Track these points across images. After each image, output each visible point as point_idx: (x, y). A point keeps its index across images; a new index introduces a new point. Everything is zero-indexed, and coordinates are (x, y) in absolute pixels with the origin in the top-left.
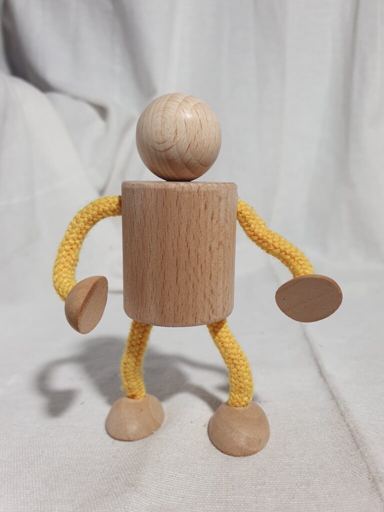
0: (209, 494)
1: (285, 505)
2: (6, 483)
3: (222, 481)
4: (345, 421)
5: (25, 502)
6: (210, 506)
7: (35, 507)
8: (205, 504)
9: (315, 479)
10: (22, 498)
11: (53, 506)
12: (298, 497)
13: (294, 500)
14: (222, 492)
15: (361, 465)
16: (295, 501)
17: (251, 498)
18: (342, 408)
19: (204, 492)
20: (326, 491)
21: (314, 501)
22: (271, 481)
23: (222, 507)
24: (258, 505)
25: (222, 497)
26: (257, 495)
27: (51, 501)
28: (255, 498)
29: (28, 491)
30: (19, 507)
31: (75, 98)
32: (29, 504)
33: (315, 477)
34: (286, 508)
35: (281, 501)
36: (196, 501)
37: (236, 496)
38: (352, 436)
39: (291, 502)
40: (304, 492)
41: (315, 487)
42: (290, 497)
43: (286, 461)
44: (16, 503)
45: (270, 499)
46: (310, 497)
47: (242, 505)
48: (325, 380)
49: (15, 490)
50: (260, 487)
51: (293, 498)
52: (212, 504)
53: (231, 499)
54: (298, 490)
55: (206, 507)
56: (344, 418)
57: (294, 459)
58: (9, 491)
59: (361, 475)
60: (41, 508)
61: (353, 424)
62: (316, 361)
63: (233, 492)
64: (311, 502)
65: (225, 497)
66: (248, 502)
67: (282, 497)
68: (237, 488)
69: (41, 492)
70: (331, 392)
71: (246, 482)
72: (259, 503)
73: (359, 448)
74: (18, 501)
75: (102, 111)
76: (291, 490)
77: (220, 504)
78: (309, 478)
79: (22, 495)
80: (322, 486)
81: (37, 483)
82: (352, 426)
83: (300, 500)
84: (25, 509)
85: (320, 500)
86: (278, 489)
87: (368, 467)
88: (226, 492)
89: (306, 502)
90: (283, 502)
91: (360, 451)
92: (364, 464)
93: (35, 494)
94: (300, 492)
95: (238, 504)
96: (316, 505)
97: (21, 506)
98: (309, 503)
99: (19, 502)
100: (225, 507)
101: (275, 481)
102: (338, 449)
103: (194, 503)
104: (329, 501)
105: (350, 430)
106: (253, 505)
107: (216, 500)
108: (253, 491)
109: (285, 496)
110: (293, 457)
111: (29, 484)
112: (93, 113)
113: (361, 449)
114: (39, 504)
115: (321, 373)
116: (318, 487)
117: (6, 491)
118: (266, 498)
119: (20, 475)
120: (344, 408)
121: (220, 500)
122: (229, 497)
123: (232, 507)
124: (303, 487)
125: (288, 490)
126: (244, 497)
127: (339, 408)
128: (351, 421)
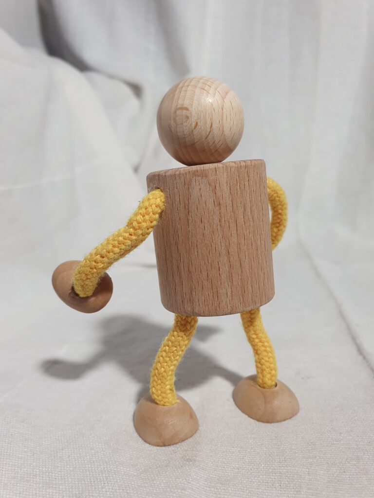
0: (263, 465)
1: (337, 478)
2: (72, 444)
3: (274, 453)
5: (92, 462)
6: (264, 476)
8: (259, 474)
9: (364, 455)
10: (88, 457)
12: (349, 472)
13: (345, 474)
14: (275, 463)
17: (304, 470)
19: (258, 463)
21: (365, 476)
23: (276, 477)
24: (310, 477)
25: (275, 468)
26: (309, 468)
28: (307, 470)
29: (93, 451)
30: (87, 466)
31: (111, 77)
33: (364, 454)
34: (339, 481)
35: (333, 474)
36: (251, 471)
37: (289, 468)
39: (342, 476)
40: (355, 467)
41: (365, 463)
42: (341, 471)
43: (334, 437)
44: (83, 462)
45: (322, 472)
46: (361, 471)
47: (295, 476)
48: (364, 358)
49: (81, 451)
50: (311, 460)
51: (344, 472)
52: (267, 474)
53: (284, 470)
54: (349, 465)
57: (342, 435)
60: (107, 468)
62: (354, 339)
63: (286, 464)
64: (362, 477)
65: (279, 468)
66: (301, 474)
67: (334, 471)
68: (289, 460)
71: (297, 455)
72: (312, 475)
75: (137, 89)
76: (341, 464)
77: (274, 475)
78: (358, 454)
79: (88, 455)
81: (100, 445)
83: (351, 474)
84: (92, 468)
85: (371, 475)
86: (329, 462)
88: (279, 463)
89: (357, 476)
90: (335, 476)
93: (99, 454)
94: (351, 467)
95: (292, 475)
96: (367, 480)
97: (89, 465)
98: (360, 477)
99: (86, 462)
100: (279, 477)
101: (325, 455)
103: (249, 473)
106: (307, 477)
107: (270, 471)
108: (305, 463)
109: (336, 470)
110: (341, 433)
111: (93, 445)
115: (360, 351)
116: (368, 463)
117: (73, 451)
118: (319, 471)
121: (274, 470)
122: (282, 468)
123: (287, 478)
124: (354, 463)
125: (338, 464)
126: (297, 469)
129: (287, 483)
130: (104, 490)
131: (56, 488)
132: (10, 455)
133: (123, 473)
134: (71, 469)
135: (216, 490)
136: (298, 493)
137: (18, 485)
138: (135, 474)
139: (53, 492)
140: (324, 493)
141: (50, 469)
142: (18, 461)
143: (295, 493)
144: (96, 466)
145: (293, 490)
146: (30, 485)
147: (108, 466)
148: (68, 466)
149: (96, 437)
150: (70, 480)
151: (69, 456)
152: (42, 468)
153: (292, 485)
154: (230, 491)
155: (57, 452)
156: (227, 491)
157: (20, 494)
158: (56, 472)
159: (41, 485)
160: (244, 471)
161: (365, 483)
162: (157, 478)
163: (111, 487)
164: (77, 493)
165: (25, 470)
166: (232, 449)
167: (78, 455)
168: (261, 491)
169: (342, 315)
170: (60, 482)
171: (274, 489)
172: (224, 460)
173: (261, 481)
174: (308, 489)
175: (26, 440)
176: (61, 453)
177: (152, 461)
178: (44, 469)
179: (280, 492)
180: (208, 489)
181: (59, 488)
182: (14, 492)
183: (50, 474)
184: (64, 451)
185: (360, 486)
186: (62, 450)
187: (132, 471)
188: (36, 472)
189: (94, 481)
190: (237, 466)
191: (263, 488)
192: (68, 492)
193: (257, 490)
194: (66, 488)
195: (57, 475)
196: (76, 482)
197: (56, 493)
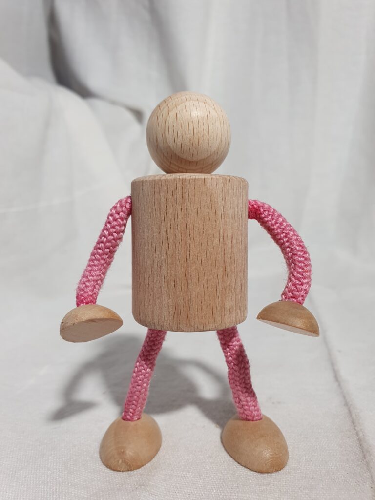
0: (215, 491)
2: (31, 464)
3: (228, 478)
4: (355, 429)
5: (46, 483)
7: (54, 488)
10: (43, 478)
11: (70, 489)
14: (227, 489)
15: (365, 475)
17: (254, 496)
18: (354, 415)
19: (211, 488)
20: (328, 497)
22: (276, 483)
26: (260, 495)
27: (68, 483)
29: (49, 472)
30: (40, 486)
32: (49, 484)
36: (202, 497)
37: (240, 494)
38: (361, 445)
40: (307, 496)
41: (318, 492)
44: (37, 482)
48: (339, 385)
49: (38, 471)
50: (264, 487)
53: (235, 497)
54: (301, 493)
56: (355, 426)
57: (300, 464)
58: (33, 471)
59: (364, 484)
61: (363, 432)
62: (333, 365)
63: (238, 490)
68: (241, 486)
69: (61, 474)
70: (344, 397)
71: (251, 481)
73: (365, 458)
75: (139, 115)
76: (294, 493)
78: (313, 483)
79: (43, 475)
80: (325, 492)
81: (58, 465)
82: (361, 434)
86: (282, 490)
87: (372, 477)
88: (231, 489)
91: (366, 462)
92: (369, 474)
93: (55, 475)
94: (303, 496)
99: (40, 482)
101: (279, 483)
105: (358, 439)
107: (221, 496)
108: (257, 491)
110: (300, 462)
111: (51, 465)
112: (129, 117)
113: (367, 459)
114: (58, 485)
115: (337, 378)
116: (321, 492)
117: (30, 472)
119: (43, 457)
120: (356, 415)
122: (233, 494)
124: (306, 491)
125: (291, 493)
126: (247, 495)
127: (351, 416)
128: (361, 429)
133: (73, 495)
134: (25, 489)
138: (86, 496)
141: (5, 488)
144: (49, 487)
147: (61, 487)
148: (23, 486)
151: (26, 477)
155: (15, 472)
158: (11, 491)
160: (194, 496)
166: (188, 473)
167: (35, 475)
172: (177, 485)
176: (19, 473)
177: (106, 484)
186: (21, 470)
187: (83, 494)
190: (189, 491)
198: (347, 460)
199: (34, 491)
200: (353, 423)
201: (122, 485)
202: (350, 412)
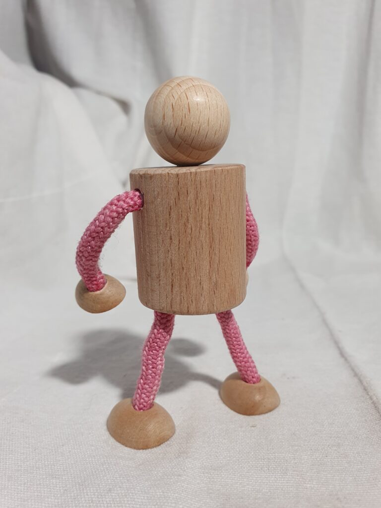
1: (320, 461)
4: (368, 395)
7: (102, 460)
16: (328, 459)
17: (289, 455)
18: (365, 383)
20: (355, 451)
22: (306, 443)
28: (293, 455)
31: (99, 93)
34: (321, 464)
35: (316, 459)
37: (276, 454)
38: (376, 407)
39: (325, 460)
40: (336, 452)
41: (345, 448)
42: (324, 456)
45: (306, 457)
46: (341, 455)
47: (282, 461)
48: (346, 360)
51: (326, 456)
53: (272, 457)
54: (330, 450)
55: (251, 463)
56: (368, 392)
61: (376, 396)
62: (337, 343)
66: (287, 459)
67: (317, 456)
70: (353, 370)
72: (297, 460)
74: (85, 455)
75: (125, 106)
76: (324, 450)
78: (339, 442)
82: (375, 399)
84: (92, 461)
85: (350, 458)
86: (313, 449)
89: (338, 459)
90: (318, 460)
94: (332, 452)
95: (279, 460)
97: (89, 458)
98: (341, 460)
101: (309, 443)
102: (363, 419)
104: (358, 459)
105: (373, 402)
106: (292, 461)
108: (291, 450)
115: (342, 354)
118: (303, 456)
120: (367, 383)
127: (362, 384)
128: (374, 394)
129: (274, 466)
130: (105, 478)
131: (59, 478)
132: (12, 451)
134: (73, 462)
135: (209, 475)
136: (285, 474)
137: (22, 476)
138: (134, 466)
139: (57, 482)
140: (308, 474)
141: (52, 463)
142: (21, 456)
143: (282, 474)
145: (280, 472)
146: (34, 477)
147: (108, 460)
149: (94, 436)
150: (72, 471)
151: (70, 452)
152: (45, 461)
153: (279, 468)
154: (223, 476)
155: (58, 448)
156: (219, 476)
157: (25, 484)
158: (58, 465)
159: (44, 477)
161: (345, 465)
162: (154, 469)
163: (112, 476)
164: (80, 481)
165: (28, 463)
168: (251, 474)
169: (325, 322)
170: (62, 473)
171: (263, 472)
173: (251, 466)
174: (294, 471)
175: (27, 438)
178: (46, 462)
179: (268, 474)
180: (202, 475)
181: (62, 478)
182: (19, 483)
183: (53, 466)
184: (64, 447)
185: (340, 468)
186: (63, 446)
188: (39, 465)
189: (95, 472)
191: (252, 472)
192: (71, 482)
193: (247, 474)
194: (69, 478)
195: (59, 467)
196: (78, 473)
197: (60, 482)
198: (366, 420)
199: (82, 464)
200: (365, 389)
201: (165, 454)
202: (361, 382)
